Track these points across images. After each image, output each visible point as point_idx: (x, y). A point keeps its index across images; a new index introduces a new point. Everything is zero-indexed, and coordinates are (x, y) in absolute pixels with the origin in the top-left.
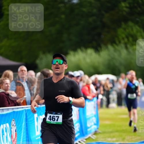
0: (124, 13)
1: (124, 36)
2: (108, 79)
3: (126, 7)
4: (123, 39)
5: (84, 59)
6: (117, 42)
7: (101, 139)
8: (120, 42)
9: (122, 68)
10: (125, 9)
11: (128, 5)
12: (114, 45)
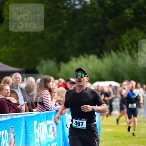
0: (129, 19)
1: (128, 42)
2: (110, 85)
3: (131, 13)
5: (87, 65)
6: (121, 49)
8: (124, 49)
9: (126, 75)
10: (129, 15)
11: (132, 12)
12: (118, 51)
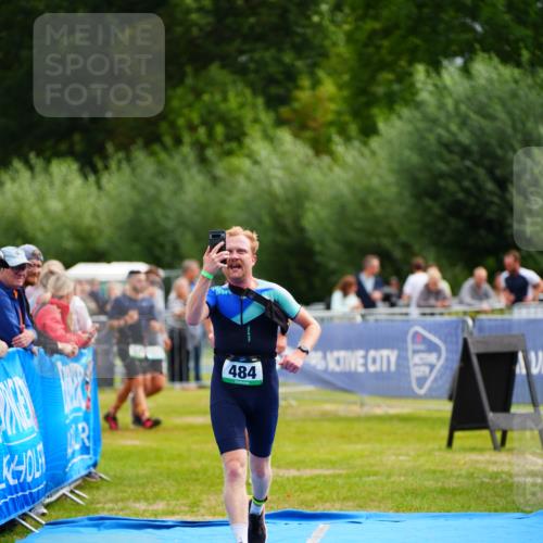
4: (192, 128)
6: (168, 140)
7: (110, 505)
8: (178, 141)
9: (186, 241)
